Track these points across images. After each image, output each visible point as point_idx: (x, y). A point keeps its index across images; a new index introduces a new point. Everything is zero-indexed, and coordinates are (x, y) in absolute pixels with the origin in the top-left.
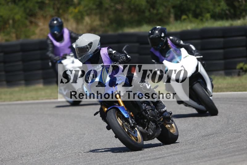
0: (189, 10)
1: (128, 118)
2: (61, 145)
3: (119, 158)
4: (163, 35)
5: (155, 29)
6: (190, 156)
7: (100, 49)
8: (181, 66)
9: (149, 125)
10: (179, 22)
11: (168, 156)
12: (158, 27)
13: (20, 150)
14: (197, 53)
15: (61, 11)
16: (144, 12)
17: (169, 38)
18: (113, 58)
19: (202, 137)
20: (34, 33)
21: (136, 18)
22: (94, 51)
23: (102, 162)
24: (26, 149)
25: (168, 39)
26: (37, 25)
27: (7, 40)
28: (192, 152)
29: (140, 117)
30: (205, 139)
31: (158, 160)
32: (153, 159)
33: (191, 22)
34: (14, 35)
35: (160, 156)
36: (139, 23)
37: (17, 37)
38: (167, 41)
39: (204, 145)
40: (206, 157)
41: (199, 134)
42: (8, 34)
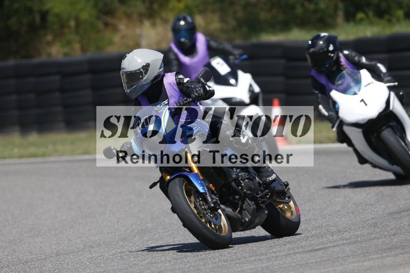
0: (368, 5)
1: (205, 193)
2: (155, 228)
3: (253, 250)
4: (331, 48)
5: (318, 38)
6: (370, 246)
7: (164, 76)
8: (360, 100)
9: (243, 204)
10: (352, 24)
11: (333, 246)
12: (323, 34)
13: (88, 237)
14: (389, 78)
15: (156, 6)
16: (293, 7)
17: (342, 52)
18: (184, 90)
19: (391, 214)
20: (111, 43)
21: (281, 17)
22: (152, 78)
23: (224, 256)
24: (97, 234)
25: (341, 55)
26: (115, 29)
27: (66, 55)
28: (372, 239)
29: (228, 192)
30: (394, 218)
31: (317, 252)
32: (309, 251)
33: (372, 24)
34: (77, 46)
35: (321, 247)
36: (285, 26)
37: (84, 50)
38: (338, 58)
39: (393, 228)
40: (397, 248)
41: (384, 210)
42: (69, 43)
